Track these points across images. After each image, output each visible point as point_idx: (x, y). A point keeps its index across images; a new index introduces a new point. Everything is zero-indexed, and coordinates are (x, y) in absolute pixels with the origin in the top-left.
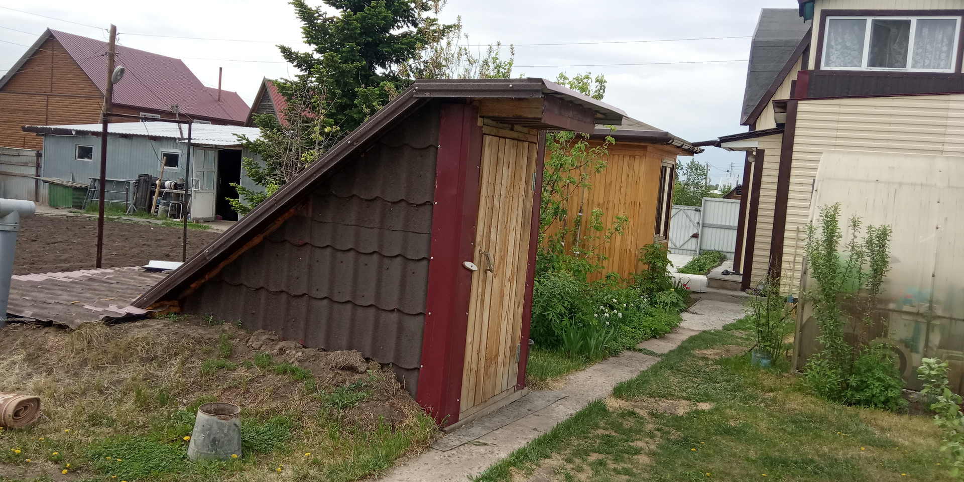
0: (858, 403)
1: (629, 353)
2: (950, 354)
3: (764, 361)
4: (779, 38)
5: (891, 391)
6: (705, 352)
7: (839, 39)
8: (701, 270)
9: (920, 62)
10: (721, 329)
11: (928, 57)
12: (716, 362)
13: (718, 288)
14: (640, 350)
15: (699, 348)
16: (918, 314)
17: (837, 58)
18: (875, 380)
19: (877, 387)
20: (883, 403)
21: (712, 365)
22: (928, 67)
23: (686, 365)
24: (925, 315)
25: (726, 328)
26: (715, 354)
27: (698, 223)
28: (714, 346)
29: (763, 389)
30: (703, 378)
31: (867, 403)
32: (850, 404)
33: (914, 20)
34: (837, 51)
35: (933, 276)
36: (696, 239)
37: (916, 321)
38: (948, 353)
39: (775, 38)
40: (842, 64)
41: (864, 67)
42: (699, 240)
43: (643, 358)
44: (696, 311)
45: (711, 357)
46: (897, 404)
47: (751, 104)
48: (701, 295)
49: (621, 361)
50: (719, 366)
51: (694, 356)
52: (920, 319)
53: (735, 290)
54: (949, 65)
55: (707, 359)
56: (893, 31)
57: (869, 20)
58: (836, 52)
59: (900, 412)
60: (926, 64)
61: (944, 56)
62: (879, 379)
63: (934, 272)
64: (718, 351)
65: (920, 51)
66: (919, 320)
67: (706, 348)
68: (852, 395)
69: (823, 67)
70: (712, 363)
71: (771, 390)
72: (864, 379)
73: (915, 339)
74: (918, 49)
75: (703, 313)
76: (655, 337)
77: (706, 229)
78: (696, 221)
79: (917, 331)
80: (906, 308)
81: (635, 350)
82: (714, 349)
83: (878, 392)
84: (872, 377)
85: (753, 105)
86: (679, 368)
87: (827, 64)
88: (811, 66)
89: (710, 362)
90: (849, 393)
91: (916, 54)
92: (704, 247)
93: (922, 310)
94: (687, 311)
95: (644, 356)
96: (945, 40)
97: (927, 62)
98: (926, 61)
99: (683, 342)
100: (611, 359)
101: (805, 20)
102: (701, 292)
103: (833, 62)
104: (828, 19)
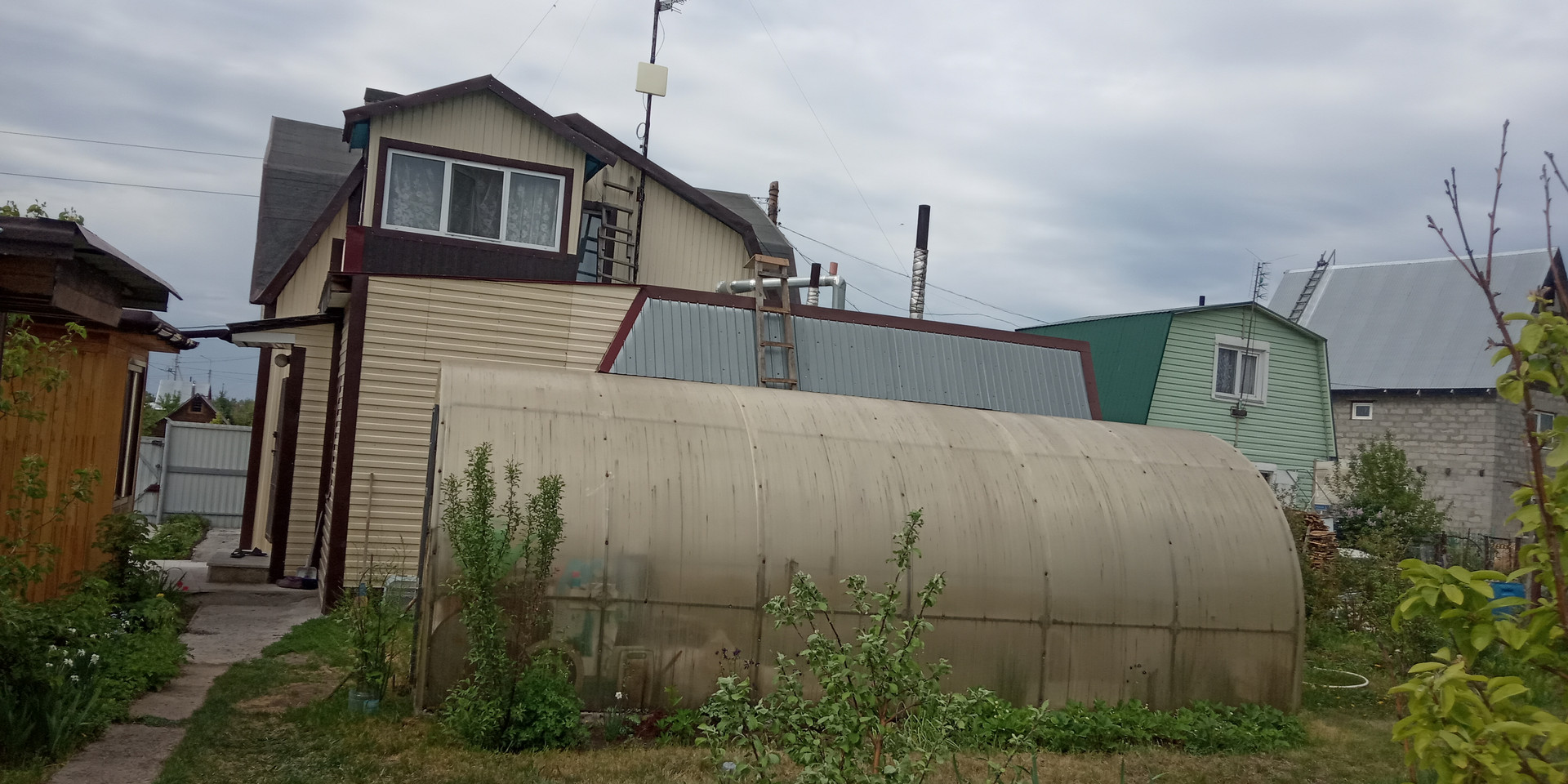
0: (526, 745)
1: (120, 729)
2: (630, 652)
3: (372, 704)
4: (307, 170)
5: (569, 718)
6: (256, 702)
7: (406, 185)
8: (177, 551)
9: (516, 234)
10: (258, 655)
11: (525, 226)
12: (285, 718)
13: (229, 582)
14: (140, 720)
15: (243, 695)
16: (589, 599)
17: (404, 212)
18: (547, 707)
19: (551, 717)
20: (558, 739)
21: (279, 725)
22: (527, 241)
23: (234, 732)
24: (599, 599)
25: (269, 652)
26: (276, 704)
27: (159, 467)
28: (270, 690)
29: (379, 750)
30: (274, 751)
31: (539, 742)
32: (516, 750)
33: (508, 173)
34: (402, 202)
35: (607, 543)
36: (155, 495)
37: (588, 610)
38: (627, 650)
39: (301, 169)
40: (411, 224)
41: (443, 231)
42: (161, 495)
43: (150, 734)
44: (204, 628)
45: (272, 710)
46: (574, 737)
47: (267, 269)
48: (201, 598)
49: (111, 749)
50: (291, 725)
51: (241, 714)
52: (592, 606)
53: (258, 582)
54: (552, 240)
55: (266, 715)
56: (480, 183)
57: (449, 164)
58: (402, 204)
59: (581, 748)
60: (523, 237)
61: (544, 227)
62: (553, 705)
63: (607, 538)
64: (278, 697)
65: (515, 217)
66: (591, 608)
67: (257, 695)
68: (517, 736)
69: (384, 226)
70: (277, 721)
71: (394, 751)
72: (532, 708)
73: (586, 635)
74: (512, 214)
75: (215, 630)
76: (153, 689)
77: (174, 478)
78: (156, 462)
79: (588, 625)
80: (575, 593)
81: (128, 721)
82: (269, 694)
83: (553, 723)
84: (543, 701)
85: (270, 273)
86: (226, 742)
87: (389, 222)
88: (367, 222)
89: (273, 720)
90: (512, 732)
91: (510, 220)
92: (170, 509)
93: (595, 593)
94: (187, 631)
95: (149, 729)
96: (546, 206)
97: (525, 233)
98: (524, 231)
99: (210, 691)
100: (92, 748)
101: (351, 147)
102: (201, 593)
103: (398, 218)
104: (391, 152)
